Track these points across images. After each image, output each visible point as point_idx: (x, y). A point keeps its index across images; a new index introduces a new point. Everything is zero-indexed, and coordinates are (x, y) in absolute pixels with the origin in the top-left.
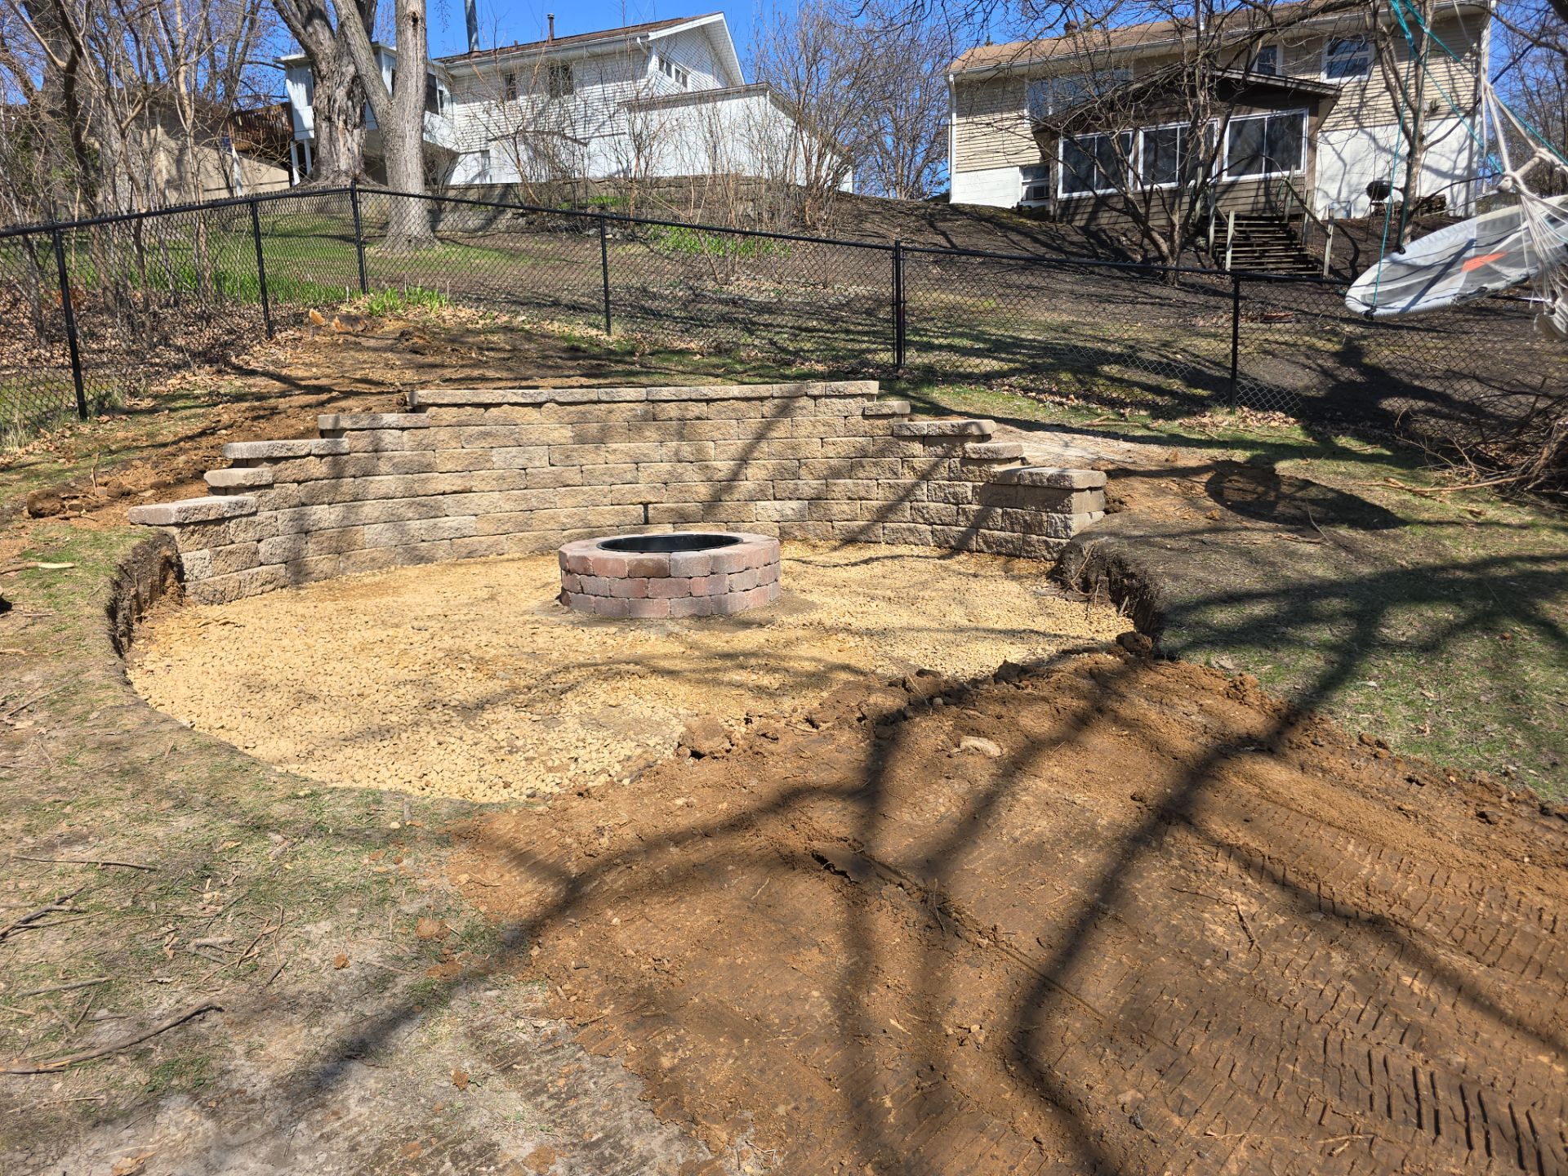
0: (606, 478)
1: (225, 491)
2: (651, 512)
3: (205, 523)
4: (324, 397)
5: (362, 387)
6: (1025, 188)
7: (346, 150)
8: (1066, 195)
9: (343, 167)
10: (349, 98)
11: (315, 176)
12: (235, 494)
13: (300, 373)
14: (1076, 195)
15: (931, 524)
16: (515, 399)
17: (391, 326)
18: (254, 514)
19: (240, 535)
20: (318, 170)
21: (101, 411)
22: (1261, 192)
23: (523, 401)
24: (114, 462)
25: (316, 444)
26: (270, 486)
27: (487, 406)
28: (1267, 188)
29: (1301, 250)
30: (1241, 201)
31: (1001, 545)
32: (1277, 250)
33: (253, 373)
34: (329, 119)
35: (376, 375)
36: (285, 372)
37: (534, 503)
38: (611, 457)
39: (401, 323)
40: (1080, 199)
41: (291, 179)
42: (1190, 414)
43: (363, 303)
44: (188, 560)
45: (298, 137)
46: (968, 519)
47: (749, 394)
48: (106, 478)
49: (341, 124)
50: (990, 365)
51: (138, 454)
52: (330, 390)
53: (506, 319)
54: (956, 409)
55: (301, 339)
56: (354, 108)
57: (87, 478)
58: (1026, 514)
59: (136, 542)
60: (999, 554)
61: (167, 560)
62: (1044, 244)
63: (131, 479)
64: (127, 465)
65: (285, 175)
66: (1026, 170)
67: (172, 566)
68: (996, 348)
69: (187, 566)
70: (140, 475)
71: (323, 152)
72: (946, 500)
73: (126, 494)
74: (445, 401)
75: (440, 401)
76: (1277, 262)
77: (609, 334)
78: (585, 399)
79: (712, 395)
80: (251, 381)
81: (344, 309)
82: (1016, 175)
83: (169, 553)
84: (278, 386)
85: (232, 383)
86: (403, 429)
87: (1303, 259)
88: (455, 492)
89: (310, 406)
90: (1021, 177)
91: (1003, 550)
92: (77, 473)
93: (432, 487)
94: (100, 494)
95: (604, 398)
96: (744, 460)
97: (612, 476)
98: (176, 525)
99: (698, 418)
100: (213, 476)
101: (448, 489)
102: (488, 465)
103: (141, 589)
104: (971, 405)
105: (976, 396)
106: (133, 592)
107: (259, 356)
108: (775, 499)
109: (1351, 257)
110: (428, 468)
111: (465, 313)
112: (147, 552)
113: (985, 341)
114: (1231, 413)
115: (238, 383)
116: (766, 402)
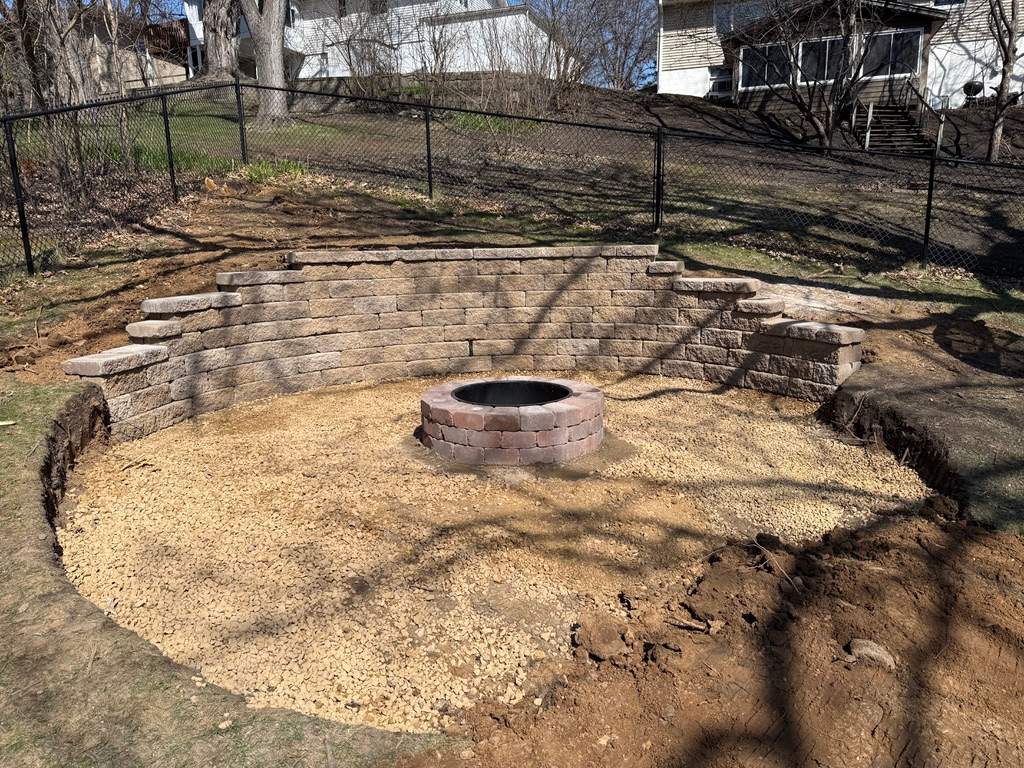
0: (441, 321)
1: (143, 341)
2: (475, 348)
3: (126, 372)
4: (219, 253)
5: (248, 244)
6: (712, 83)
7: (225, 54)
8: (744, 89)
9: (224, 65)
10: (229, 15)
11: (205, 72)
12: (151, 343)
13: (199, 231)
14: (751, 88)
15: (703, 362)
16: (371, 258)
17: (266, 192)
18: (167, 360)
19: (157, 379)
20: (207, 68)
21: (45, 267)
22: (887, 88)
23: (377, 260)
24: (53, 315)
25: (214, 297)
26: (179, 336)
27: (349, 264)
28: (891, 86)
29: (919, 132)
30: (873, 95)
31: (768, 384)
32: (900, 132)
33: (162, 232)
34: (214, 31)
35: (257, 233)
36: (188, 230)
37: (386, 340)
38: (445, 304)
39: (273, 188)
40: (754, 91)
41: (188, 73)
42: (890, 268)
43: (245, 172)
44: (113, 404)
45: (193, 43)
46: (737, 360)
47: (554, 254)
48: (47, 330)
49: (223, 35)
50: (723, 225)
51: (74, 307)
52: (224, 248)
53: (352, 184)
54: (709, 263)
55: (199, 202)
56: (232, 23)
57: (31, 330)
58: (791, 361)
59: (69, 396)
60: (766, 391)
61: (96, 408)
62: (730, 125)
63: (67, 329)
64: (64, 318)
65: (183, 70)
66: (713, 69)
67: (99, 413)
68: (724, 211)
69: (112, 409)
70: (74, 327)
71: (210, 55)
72: (717, 344)
73: (62, 344)
74: (317, 261)
75: (313, 261)
76: (901, 141)
77: (431, 197)
78: (425, 258)
79: (525, 255)
80: (162, 238)
81: (231, 176)
82: (706, 72)
83: (97, 404)
84: (182, 243)
85: (146, 242)
86: (283, 284)
87: (920, 138)
88: (325, 333)
89: (208, 261)
90: (709, 75)
91: (770, 388)
92: (23, 326)
93: (305, 330)
94: (43, 344)
95: (440, 257)
96: (548, 306)
97: (445, 318)
98: (103, 376)
99: (513, 273)
100: (134, 329)
101: (319, 330)
102: (350, 311)
103: (73, 438)
104: (720, 259)
105: (721, 252)
106: (66, 444)
107: (166, 217)
108: (573, 337)
109: (955, 138)
110: (303, 315)
111: (321, 180)
112: (78, 404)
113: (714, 204)
114: (922, 267)
115: (152, 241)
116: (567, 261)
